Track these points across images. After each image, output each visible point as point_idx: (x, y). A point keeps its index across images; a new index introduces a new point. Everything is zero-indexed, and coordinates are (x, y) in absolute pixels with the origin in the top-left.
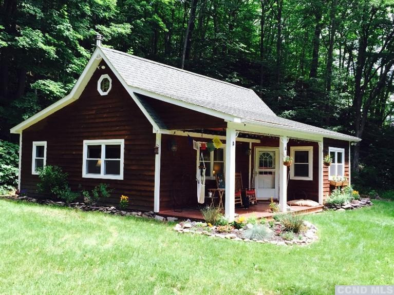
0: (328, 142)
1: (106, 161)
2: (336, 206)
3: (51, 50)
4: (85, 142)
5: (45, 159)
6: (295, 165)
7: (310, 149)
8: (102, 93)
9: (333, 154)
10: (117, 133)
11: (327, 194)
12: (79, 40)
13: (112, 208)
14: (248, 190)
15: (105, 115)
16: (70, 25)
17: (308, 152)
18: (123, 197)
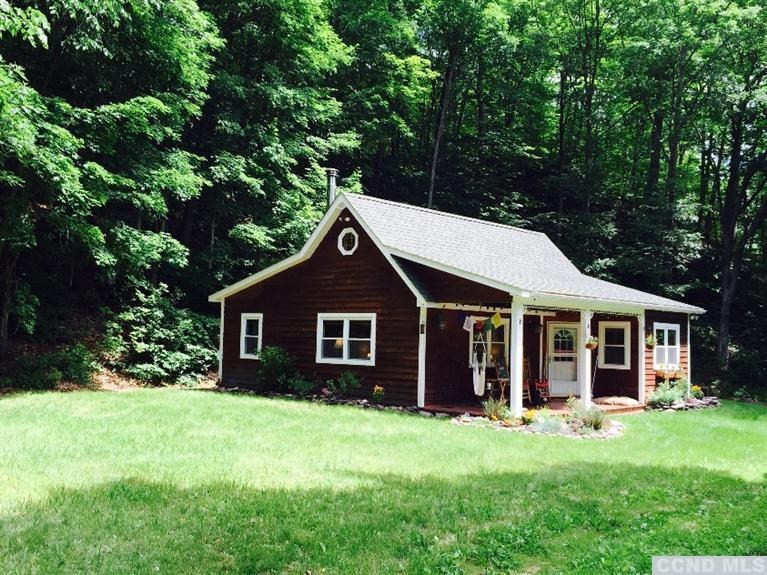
0: (653, 316)
1: (350, 342)
2: (662, 406)
3: (256, 183)
4: (320, 315)
5: (260, 337)
6: (606, 348)
7: (627, 326)
8: (344, 252)
9: (660, 332)
10: (367, 305)
11: (651, 389)
12: (291, 165)
13: (365, 401)
14: (538, 381)
15: (349, 281)
16: (280, 146)
17: (623, 330)
18: (377, 388)
